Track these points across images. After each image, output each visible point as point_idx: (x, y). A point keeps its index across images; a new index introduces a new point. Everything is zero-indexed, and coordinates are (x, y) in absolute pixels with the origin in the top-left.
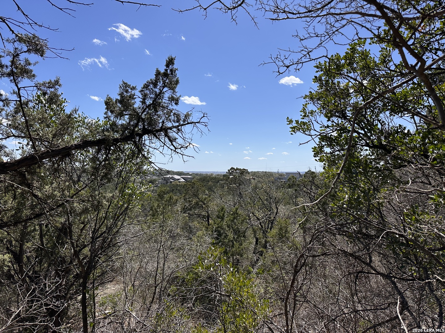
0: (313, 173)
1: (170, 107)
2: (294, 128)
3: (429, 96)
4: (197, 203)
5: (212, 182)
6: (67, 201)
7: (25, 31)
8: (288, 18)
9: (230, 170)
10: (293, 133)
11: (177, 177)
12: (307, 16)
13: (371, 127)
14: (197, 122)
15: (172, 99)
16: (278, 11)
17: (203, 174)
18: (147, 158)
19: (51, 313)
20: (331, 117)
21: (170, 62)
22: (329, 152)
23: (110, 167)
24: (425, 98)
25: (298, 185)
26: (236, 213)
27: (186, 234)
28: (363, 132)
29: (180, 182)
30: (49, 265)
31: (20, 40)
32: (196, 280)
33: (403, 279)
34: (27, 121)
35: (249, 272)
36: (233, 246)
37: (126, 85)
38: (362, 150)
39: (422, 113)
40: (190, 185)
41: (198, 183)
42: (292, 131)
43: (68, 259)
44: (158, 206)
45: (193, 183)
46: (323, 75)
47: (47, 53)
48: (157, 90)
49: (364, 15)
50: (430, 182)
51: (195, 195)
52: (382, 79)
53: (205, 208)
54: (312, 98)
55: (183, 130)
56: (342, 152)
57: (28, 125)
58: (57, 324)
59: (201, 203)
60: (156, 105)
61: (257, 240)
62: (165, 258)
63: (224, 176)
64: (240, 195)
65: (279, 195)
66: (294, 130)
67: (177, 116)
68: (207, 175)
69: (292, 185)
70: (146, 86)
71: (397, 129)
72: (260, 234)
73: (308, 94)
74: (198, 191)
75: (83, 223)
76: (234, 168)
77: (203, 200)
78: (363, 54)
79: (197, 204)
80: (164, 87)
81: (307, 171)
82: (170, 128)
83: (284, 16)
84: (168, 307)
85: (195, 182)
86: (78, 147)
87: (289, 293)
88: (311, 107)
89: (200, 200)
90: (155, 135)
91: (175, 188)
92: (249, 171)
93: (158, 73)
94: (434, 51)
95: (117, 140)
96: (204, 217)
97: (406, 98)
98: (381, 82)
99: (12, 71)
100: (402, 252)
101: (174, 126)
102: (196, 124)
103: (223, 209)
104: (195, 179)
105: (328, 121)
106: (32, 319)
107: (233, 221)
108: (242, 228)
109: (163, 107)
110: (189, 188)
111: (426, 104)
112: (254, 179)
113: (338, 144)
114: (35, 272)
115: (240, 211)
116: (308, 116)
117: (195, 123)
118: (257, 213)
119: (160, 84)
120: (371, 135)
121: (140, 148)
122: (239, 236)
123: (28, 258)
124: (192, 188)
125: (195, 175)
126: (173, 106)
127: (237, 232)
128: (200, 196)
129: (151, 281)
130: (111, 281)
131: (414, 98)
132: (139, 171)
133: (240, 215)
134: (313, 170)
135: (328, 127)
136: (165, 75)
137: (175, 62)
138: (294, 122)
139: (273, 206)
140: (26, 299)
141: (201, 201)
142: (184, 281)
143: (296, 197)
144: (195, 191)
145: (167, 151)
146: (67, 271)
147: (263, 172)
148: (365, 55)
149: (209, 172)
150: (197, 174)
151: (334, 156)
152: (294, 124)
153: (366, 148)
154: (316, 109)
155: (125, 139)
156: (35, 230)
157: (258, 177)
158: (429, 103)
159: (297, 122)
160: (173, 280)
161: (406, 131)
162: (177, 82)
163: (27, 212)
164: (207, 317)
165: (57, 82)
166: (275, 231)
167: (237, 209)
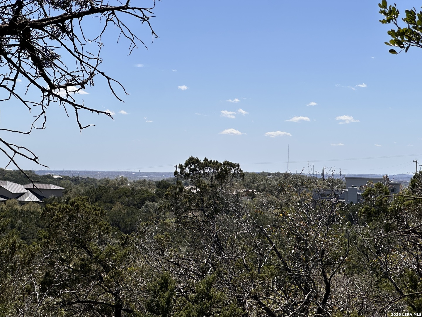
2: (402, 33)
4: (83, 266)
5: (122, 203)
9: (186, 165)
10: (396, 47)
14: (119, 9)
17: (94, 180)
29: (22, 203)
40: (64, 209)
41: (87, 204)
42: (393, 42)
45: (72, 204)
51: (78, 242)
53: (109, 282)
55: (76, 31)
59: (95, 266)
64: (218, 244)
65: (335, 242)
68: (108, 181)
69: (378, 212)
74: (87, 228)
76: (197, 161)
77: (102, 257)
79: (84, 268)
82: (40, 25)
85: (79, 202)
89: (95, 255)
96: (104, 308)
101: (48, 19)
102: (116, 12)
103: (165, 283)
104: (70, 194)
110: (59, 219)
112: (252, 196)
115: (218, 292)
117: (113, 9)
124: (69, 220)
125: (71, 182)
128: (94, 245)
133: (218, 302)
138: (403, 15)
139: (317, 275)
141: (98, 260)
144: (78, 230)
147: (278, 174)
149: (113, 173)
150: (76, 180)
157: (263, 190)
167: (209, 284)
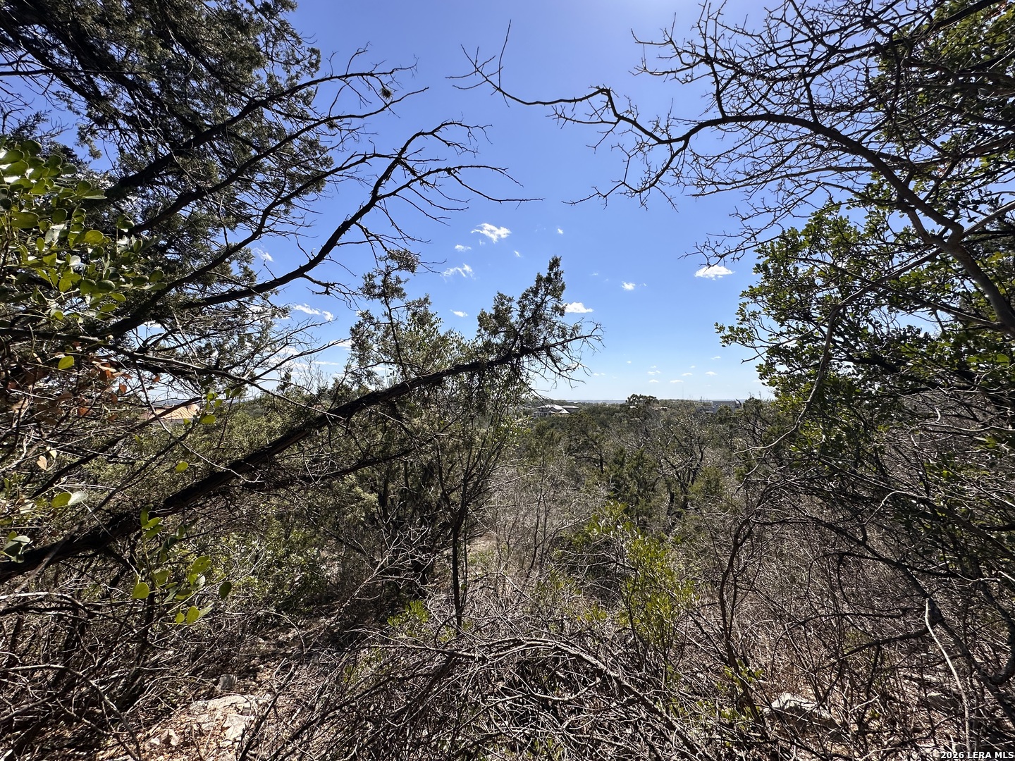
0: (758, 401)
1: (554, 319)
2: (727, 337)
3: (965, 277)
4: (585, 442)
5: (605, 414)
6: (437, 436)
7: (398, 246)
8: (718, 190)
9: (631, 397)
10: (725, 344)
11: (558, 407)
12: (748, 184)
13: (855, 331)
15: (556, 309)
16: (703, 182)
18: (525, 384)
19: (417, 567)
20: (786, 319)
21: (555, 263)
22: (783, 371)
23: (483, 397)
24: (957, 281)
25: (735, 419)
26: (641, 457)
27: (573, 483)
28: (842, 340)
29: (561, 414)
30: (414, 511)
31: (392, 257)
32: (587, 544)
33: (930, 573)
34: (397, 345)
35: (662, 541)
36: (637, 503)
37: (502, 297)
38: (840, 367)
39: (952, 305)
42: (724, 342)
43: (434, 505)
44: (537, 444)
46: (769, 261)
47: (419, 268)
48: (539, 300)
49: (839, 170)
50: (974, 415)
51: (583, 431)
52: (871, 258)
53: (597, 449)
54: (753, 294)
55: (570, 347)
56: (806, 370)
57: (398, 349)
58: (424, 582)
59: (591, 443)
60: (536, 318)
61: (672, 496)
62: (547, 512)
63: (622, 406)
64: (647, 433)
65: (705, 433)
66: (726, 339)
67: (563, 329)
69: (725, 419)
70: (525, 296)
71: (905, 333)
72: (676, 489)
73: (748, 290)
74: (587, 426)
75: (450, 462)
76: (636, 396)
77: (594, 438)
78: (836, 225)
80: (546, 295)
81: (748, 398)
82: (554, 346)
83: (713, 188)
84: (554, 575)
86: (449, 373)
87: (725, 575)
88: (752, 307)
89: (590, 438)
90: (535, 355)
91: (557, 422)
92: (658, 399)
93: (539, 279)
94: (971, 206)
95: (492, 363)
96: (595, 461)
97: (919, 283)
98: (870, 261)
99: (383, 291)
100: (925, 528)
101: (558, 343)
102: (587, 338)
104: (582, 410)
105: (781, 326)
106: (397, 572)
107: (636, 468)
108: (651, 479)
109: (546, 320)
110: (574, 422)
111: (960, 290)
112: (665, 410)
113: (798, 359)
114: (399, 518)
115: (647, 455)
116: (748, 320)
117: (585, 337)
118: (671, 458)
119: (542, 292)
120: (857, 344)
121: (516, 371)
122: (646, 489)
123: (392, 500)
124: (578, 422)
125: (582, 404)
126: (557, 318)
127: (642, 483)
129: (530, 540)
130: (481, 536)
131: (934, 283)
132: (517, 401)
133: (647, 460)
134: (757, 397)
135: (781, 334)
136: (549, 280)
137: (561, 263)
138: (727, 329)
139: (696, 448)
140: (392, 548)
141: (592, 440)
142: (570, 544)
143: (731, 437)
144: (582, 426)
145: (549, 374)
146: (434, 519)
148: (840, 226)
151: (793, 376)
152: (727, 332)
153: (846, 363)
154: (761, 309)
155: (501, 361)
156: (399, 468)
157: (671, 408)
158: (965, 287)
159: (731, 329)
160: (556, 542)
161: (922, 335)
162: (563, 288)
163: (395, 448)
164: (603, 596)
165: (426, 300)
166: (699, 484)
